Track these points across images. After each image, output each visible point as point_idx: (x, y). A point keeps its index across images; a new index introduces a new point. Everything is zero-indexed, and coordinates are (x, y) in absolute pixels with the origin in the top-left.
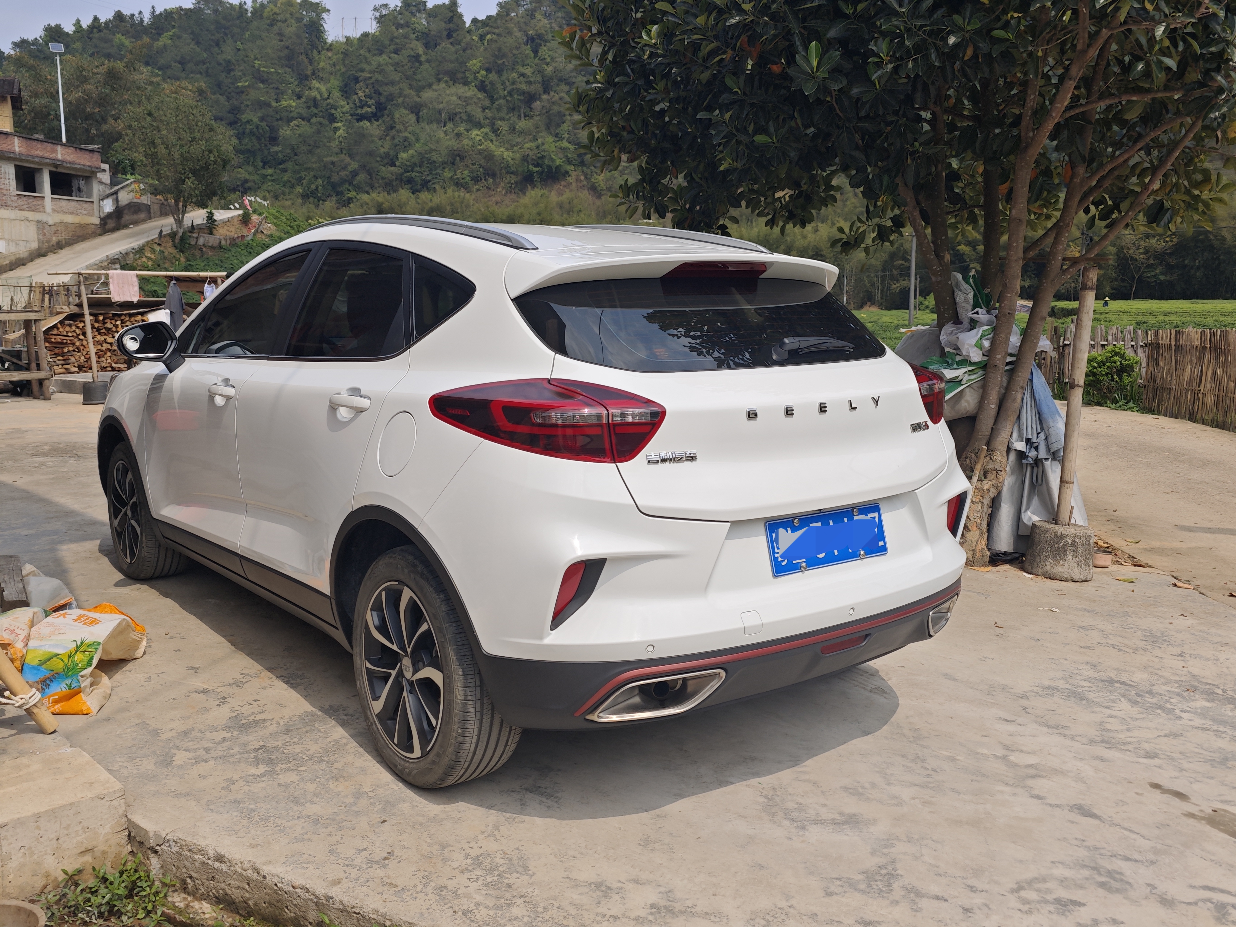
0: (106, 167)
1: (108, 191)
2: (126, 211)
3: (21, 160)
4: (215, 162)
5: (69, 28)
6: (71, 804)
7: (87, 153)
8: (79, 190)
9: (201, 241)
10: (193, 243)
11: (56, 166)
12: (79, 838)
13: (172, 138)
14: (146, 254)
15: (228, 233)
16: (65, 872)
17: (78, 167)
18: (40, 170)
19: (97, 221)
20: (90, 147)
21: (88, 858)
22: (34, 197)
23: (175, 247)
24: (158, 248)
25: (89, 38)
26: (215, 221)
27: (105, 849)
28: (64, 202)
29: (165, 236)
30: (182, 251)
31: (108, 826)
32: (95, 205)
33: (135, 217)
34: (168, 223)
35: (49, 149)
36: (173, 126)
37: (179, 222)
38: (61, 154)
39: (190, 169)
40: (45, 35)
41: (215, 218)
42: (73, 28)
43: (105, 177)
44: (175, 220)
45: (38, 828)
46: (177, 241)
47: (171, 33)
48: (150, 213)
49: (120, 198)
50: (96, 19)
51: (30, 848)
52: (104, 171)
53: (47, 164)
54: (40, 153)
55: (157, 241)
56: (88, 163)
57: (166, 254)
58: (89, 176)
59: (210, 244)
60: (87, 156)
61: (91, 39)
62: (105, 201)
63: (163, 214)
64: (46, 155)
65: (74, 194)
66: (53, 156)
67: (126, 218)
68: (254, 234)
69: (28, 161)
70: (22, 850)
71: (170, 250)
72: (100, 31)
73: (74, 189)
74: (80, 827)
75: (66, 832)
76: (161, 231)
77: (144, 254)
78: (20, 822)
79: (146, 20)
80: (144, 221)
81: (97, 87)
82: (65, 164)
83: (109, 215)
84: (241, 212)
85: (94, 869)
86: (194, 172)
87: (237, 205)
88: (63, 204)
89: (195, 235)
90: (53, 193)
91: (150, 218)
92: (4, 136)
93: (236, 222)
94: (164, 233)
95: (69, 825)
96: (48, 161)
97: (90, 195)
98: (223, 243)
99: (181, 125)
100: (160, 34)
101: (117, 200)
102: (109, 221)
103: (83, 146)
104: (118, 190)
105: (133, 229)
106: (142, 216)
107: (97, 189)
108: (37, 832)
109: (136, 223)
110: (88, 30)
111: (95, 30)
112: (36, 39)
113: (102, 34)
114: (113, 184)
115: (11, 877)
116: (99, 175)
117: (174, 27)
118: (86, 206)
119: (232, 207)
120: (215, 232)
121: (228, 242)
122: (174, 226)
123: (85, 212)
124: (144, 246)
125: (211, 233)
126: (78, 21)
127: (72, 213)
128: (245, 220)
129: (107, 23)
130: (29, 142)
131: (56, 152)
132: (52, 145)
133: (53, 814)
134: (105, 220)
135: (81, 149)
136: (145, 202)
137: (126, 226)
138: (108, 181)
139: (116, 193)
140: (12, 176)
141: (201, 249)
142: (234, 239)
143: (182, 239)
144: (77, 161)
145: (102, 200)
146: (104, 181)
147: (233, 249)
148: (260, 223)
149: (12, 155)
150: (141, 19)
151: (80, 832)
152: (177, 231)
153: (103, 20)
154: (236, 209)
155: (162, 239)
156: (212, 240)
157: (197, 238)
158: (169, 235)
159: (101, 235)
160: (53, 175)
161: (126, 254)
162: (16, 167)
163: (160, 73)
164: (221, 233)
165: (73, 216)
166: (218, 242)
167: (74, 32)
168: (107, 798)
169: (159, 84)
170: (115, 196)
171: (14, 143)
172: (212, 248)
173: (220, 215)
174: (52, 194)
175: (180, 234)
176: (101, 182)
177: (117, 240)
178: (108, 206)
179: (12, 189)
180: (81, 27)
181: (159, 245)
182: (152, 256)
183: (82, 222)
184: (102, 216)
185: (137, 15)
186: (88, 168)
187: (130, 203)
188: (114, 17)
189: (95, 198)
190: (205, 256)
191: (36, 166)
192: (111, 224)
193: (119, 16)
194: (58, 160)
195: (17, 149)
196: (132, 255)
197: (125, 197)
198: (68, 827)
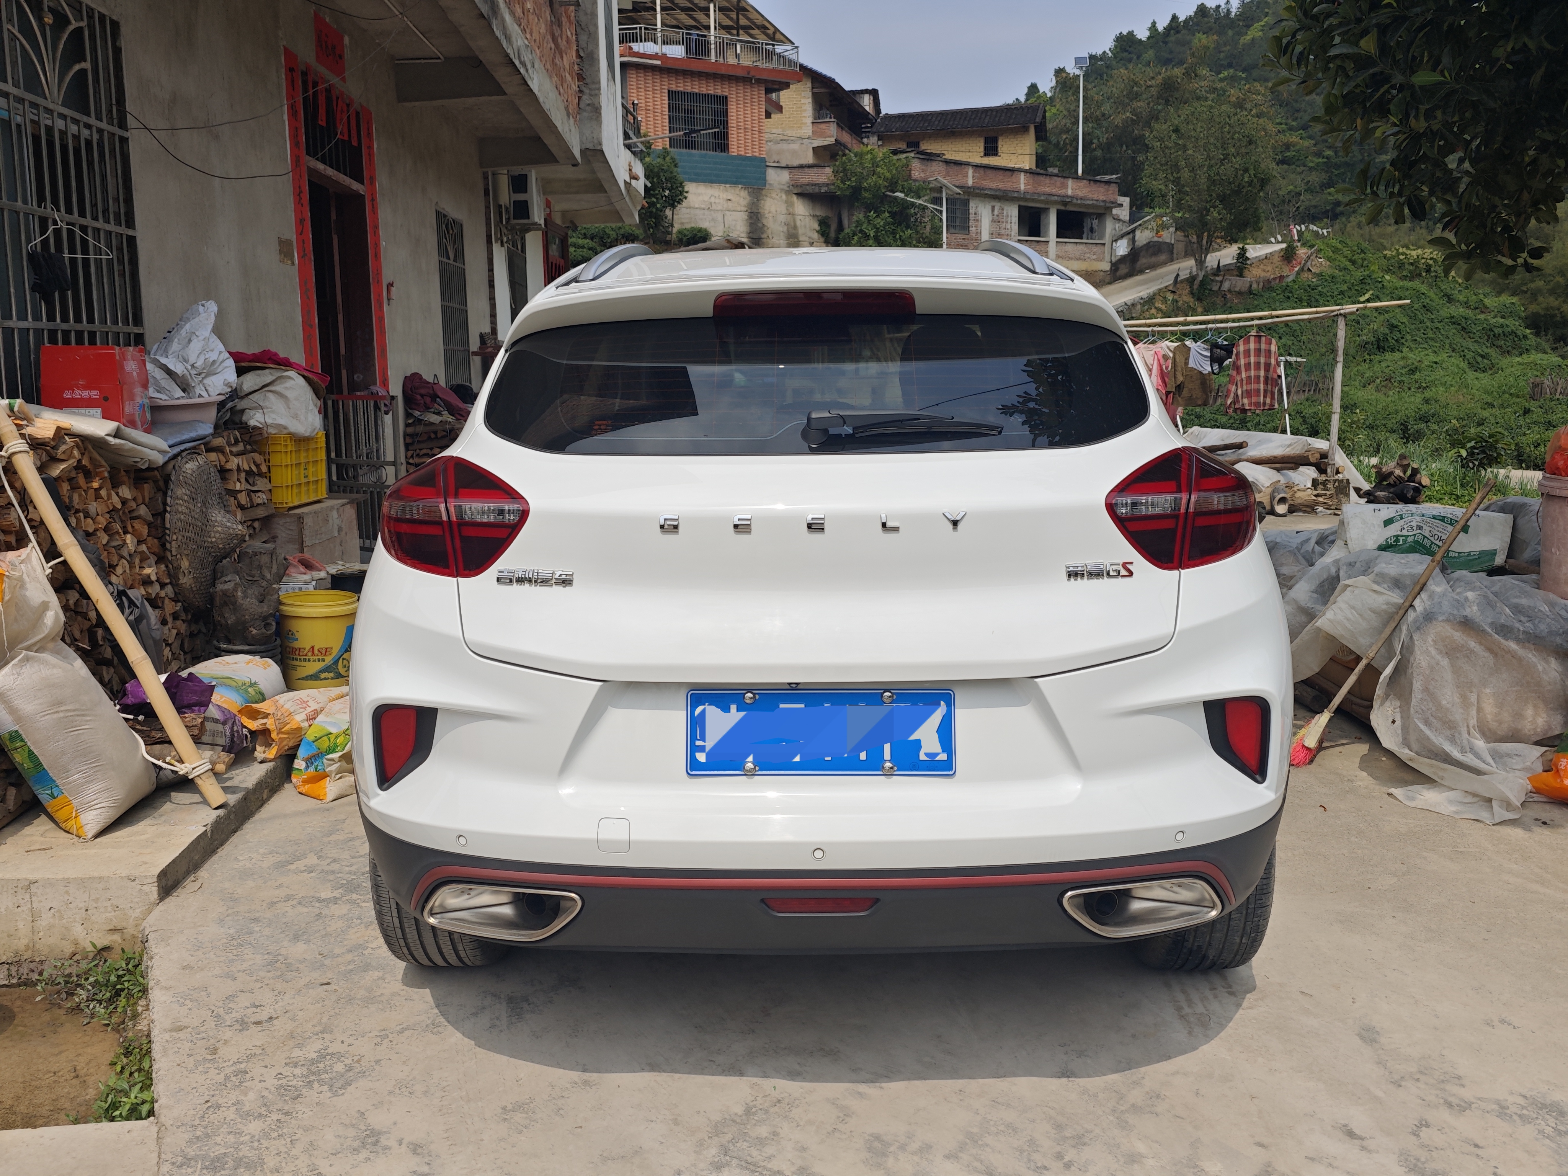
0: (1126, 201)
1: (1127, 229)
2: (1142, 254)
3: (1026, 200)
4: (1250, 183)
5: (1142, 34)
6: (100, 878)
7: (1102, 185)
8: (1092, 230)
9: (1226, 286)
10: (1215, 288)
11: (1065, 204)
12: (108, 915)
13: (1199, 158)
14: (1157, 305)
15: (1263, 274)
16: (94, 946)
17: (1090, 202)
18: (1046, 210)
19: (1106, 266)
20: (1107, 178)
21: (117, 937)
22: (1038, 242)
23: (1192, 293)
24: (1170, 297)
25: (1163, 42)
26: (1248, 259)
27: (135, 933)
28: (1072, 246)
29: (1182, 281)
30: (1199, 299)
31: (138, 911)
32: (1107, 248)
33: (1153, 260)
34: (1186, 266)
35: (1058, 184)
36: (1201, 143)
37: (1201, 263)
38: (1071, 188)
39: (1218, 196)
40: (1116, 46)
41: (1248, 255)
42: (1147, 34)
43: (1124, 213)
44: (1196, 260)
45: (67, 893)
46: (1195, 287)
47: (1262, 23)
48: (1172, 253)
49: (1137, 238)
50: (1174, 18)
51: (59, 911)
52: (1121, 205)
53: (1056, 202)
54: (1047, 190)
55: (1171, 288)
56: (1102, 198)
57: (1180, 303)
58: (1102, 212)
59: (1237, 289)
60: (1102, 188)
61: (1166, 43)
62: (1119, 242)
63: (1187, 254)
64: (1055, 191)
65: (1085, 236)
66: (1062, 192)
67: (1143, 261)
68: (1298, 273)
69: (1033, 200)
70: (52, 911)
71: (1186, 298)
72: (1178, 32)
73: (1086, 230)
74: (108, 904)
75: (95, 905)
76: (1178, 275)
77: (1154, 304)
78: (50, 883)
79: (1234, 11)
80: (1164, 264)
81: (1148, 104)
82: (1075, 201)
83: (1123, 259)
84: (1284, 246)
85: (123, 950)
86: (1223, 199)
87: (1279, 238)
88: (1070, 247)
89: (1219, 279)
90: (1059, 235)
91: (1172, 260)
92: (1009, 173)
93: (1276, 259)
94: (1182, 277)
95: (98, 899)
96: (1056, 198)
97: (1102, 237)
98: (1254, 286)
99: (1212, 140)
100: (1248, 27)
101: (1133, 240)
102: (1122, 266)
103: (1098, 178)
104: (1136, 228)
105: (1149, 274)
106: (1163, 257)
107: (1110, 228)
108: (67, 897)
109: (1153, 267)
110: (1164, 33)
111: (1172, 32)
112: (1105, 52)
113: (1179, 36)
114: (1132, 220)
115: (41, 934)
116: (1115, 211)
117: (1267, 15)
118: (1095, 249)
119: (1273, 240)
120: (1246, 273)
121: (1261, 284)
122: (1194, 269)
123: (1094, 257)
124: (1154, 294)
125: (1241, 275)
126: (1154, 24)
127: (1078, 259)
128: (1288, 255)
129: (1186, 21)
130: (1036, 177)
131: (1066, 187)
132: (1062, 180)
133: (83, 883)
134: (1115, 266)
135: (1096, 181)
136: (1168, 241)
137: (1141, 272)
138: (1127, 218)
139: (1133, 231)
140: (1015, 219)
141: (1224, 296)
142: (1269, 281)
143: (1202, 283)
144: (1090, 195)
145: (1116, 241)
146: (1122, 217)
147: (1266, 295)
148: (1309, 257)
149: (1016, 195)
150: (1228, 10)
151: (110, 909)
152: (1197, 274)
153: (1182, 18)
154: (1278, 242)
155: (1178, 286)
156: (1240, 284)
157: (1221, 282)
158: (1187, 280)
159: (1110, 283)
160: (1060, 214)
161: (1133, 305)
162: (1021, 208)
163: (1244, 76)
164: (1255, 274)
165: (1079, 262)
166: (1248, 285)
167: (1148, 38)
168: (137, 881)
169: (1225, 91)
170: (1131, 236)
171: (1019, 180)
172: (1240, 293)
173: (1255, 251)
174: (1057, 237)
175: (1200, 278)
176: (1118, 220)
177: (1126, 289)
178: (1122, 248)
179: (1013, 234)
180: (1156, 30)
181: (1173, 292)
182: (1163, 307)
183: (1090, 269)
184: (1114, 260)
185: (1223, 6)
186: (1102, 204)
187: (1149, 243)
188: (1196, 13)
189: (1107, 239)
190: (1229, 305)
191: (1042, 206)
192: (1123, 270)
193: (1202, 10)
194: (1068, 197)
195: (1022, 187)
196: (1139, 306)
197: (1143, 237)
198: (97, 900)
